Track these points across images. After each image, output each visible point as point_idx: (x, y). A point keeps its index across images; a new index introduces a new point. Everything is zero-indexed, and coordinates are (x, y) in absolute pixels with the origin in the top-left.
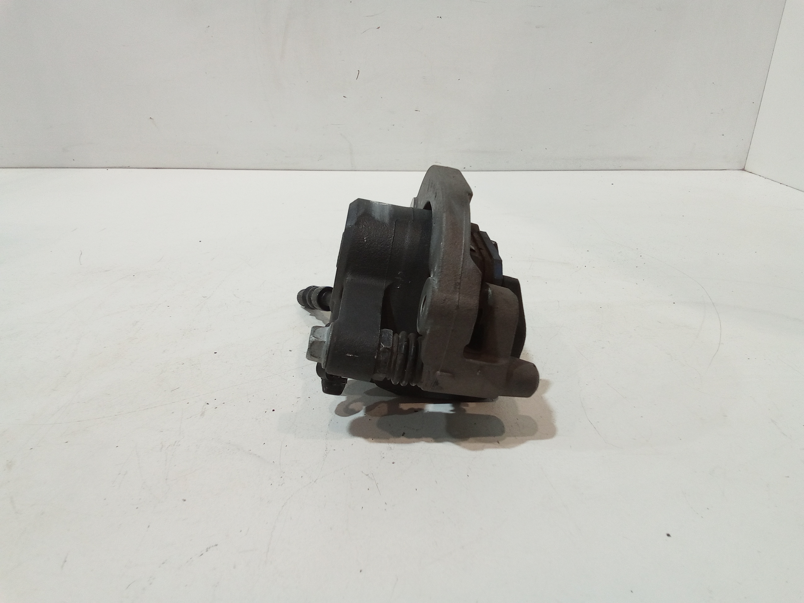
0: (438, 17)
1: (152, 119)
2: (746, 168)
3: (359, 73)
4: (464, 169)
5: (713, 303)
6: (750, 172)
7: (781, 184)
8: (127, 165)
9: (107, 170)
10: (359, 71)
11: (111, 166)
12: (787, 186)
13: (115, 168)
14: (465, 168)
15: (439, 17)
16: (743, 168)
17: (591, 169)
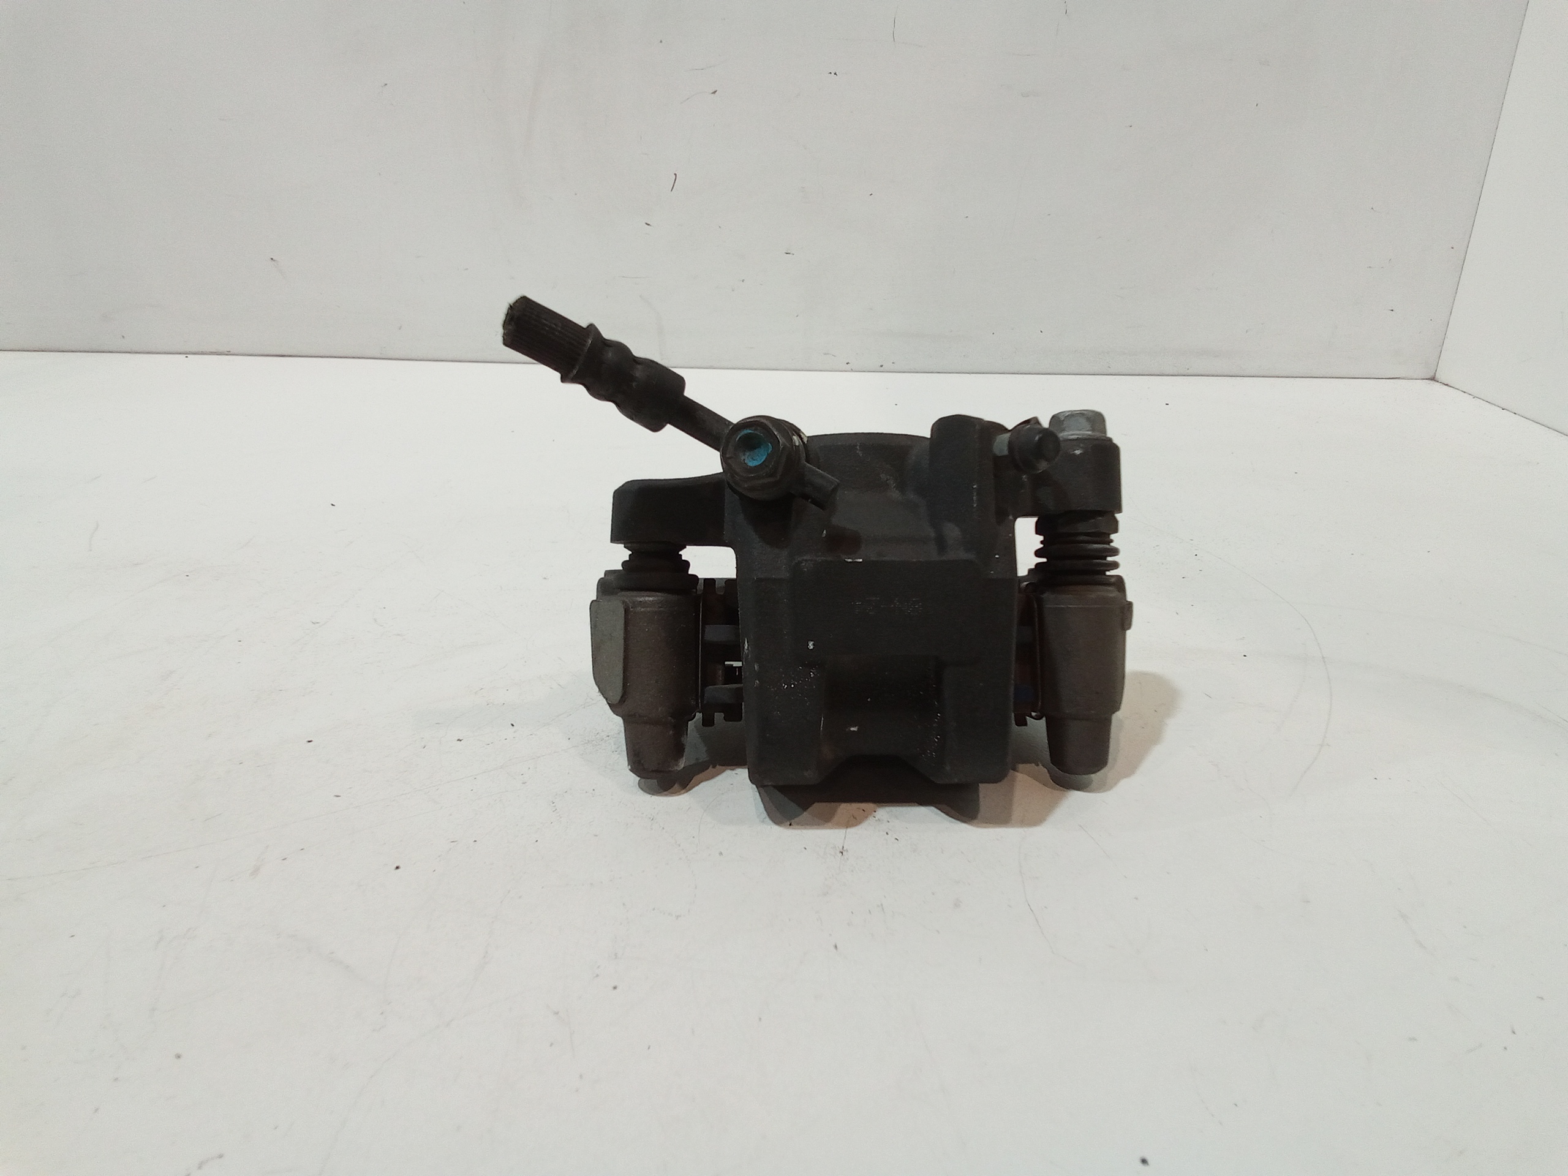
0: (831, 73)
1: (274, 261)
2: (1438, 376)
3: (675, 180)
4: (882, 369)
5: (1323, 658)
6: (1446, 385)
7: (1503, 409)
8: (225, 349)
9: (187, 357)
10: (675, 174)
11: (194, 350)
12: (1515, 413)
13: (203, 353)
14: (882, 366)
15: (833, 74)
16: (1431, 375)
17: (1130, 372)
